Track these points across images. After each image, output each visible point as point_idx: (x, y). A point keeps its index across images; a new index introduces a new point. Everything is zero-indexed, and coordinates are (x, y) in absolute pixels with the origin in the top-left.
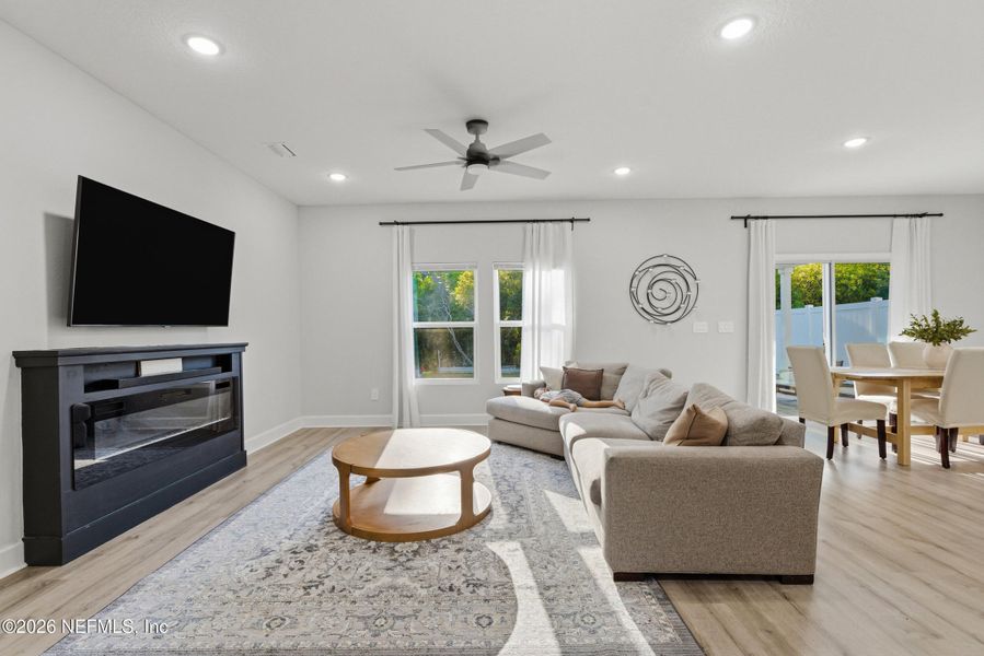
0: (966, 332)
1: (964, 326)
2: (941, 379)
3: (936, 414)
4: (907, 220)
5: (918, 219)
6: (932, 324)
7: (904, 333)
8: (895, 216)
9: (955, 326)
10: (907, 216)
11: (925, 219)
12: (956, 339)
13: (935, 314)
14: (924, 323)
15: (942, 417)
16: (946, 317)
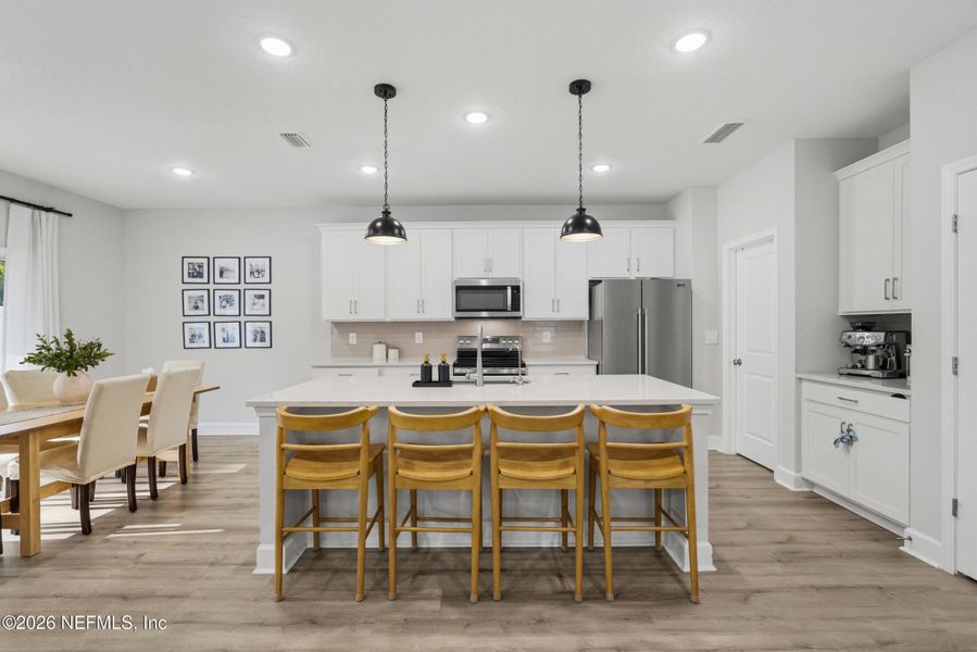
0: (102, 356)
1: (102, 349)
2: (80, 421)
3: (73, 468)
4: (29, 211)
5: (43, 213)
6: (65, 347)
7: (29, 360)
8: (13, 200)
9: (92, 349)
10: (29, 205)
11: (51, 215)
12: (93, 366)
13: (69, 335)
14: (53, 346)
15: (81, 470)
16: (81, 339)
